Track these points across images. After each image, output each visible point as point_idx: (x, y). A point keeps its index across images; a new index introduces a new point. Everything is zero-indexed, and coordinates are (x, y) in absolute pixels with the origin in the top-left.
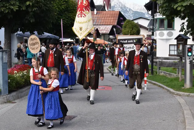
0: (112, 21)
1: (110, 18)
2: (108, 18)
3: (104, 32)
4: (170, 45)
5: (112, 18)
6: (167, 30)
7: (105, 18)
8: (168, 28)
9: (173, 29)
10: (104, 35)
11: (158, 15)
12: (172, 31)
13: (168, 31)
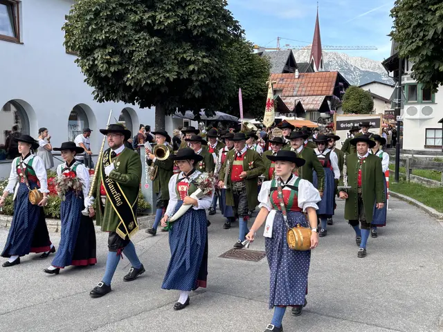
0: (324, 88)
1: (321, 84)
2: (318, 84)
3: (311, 107)
4: (426, 129)
5: (326, 84)
6: (422, 103)
7: (314, 84)
8: (423, 100)
9: (433, 103)
10: (311, 111)
11: (406, 79)
12: (431, 106)
13: (424, 106)
